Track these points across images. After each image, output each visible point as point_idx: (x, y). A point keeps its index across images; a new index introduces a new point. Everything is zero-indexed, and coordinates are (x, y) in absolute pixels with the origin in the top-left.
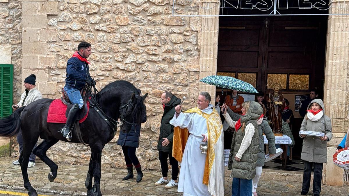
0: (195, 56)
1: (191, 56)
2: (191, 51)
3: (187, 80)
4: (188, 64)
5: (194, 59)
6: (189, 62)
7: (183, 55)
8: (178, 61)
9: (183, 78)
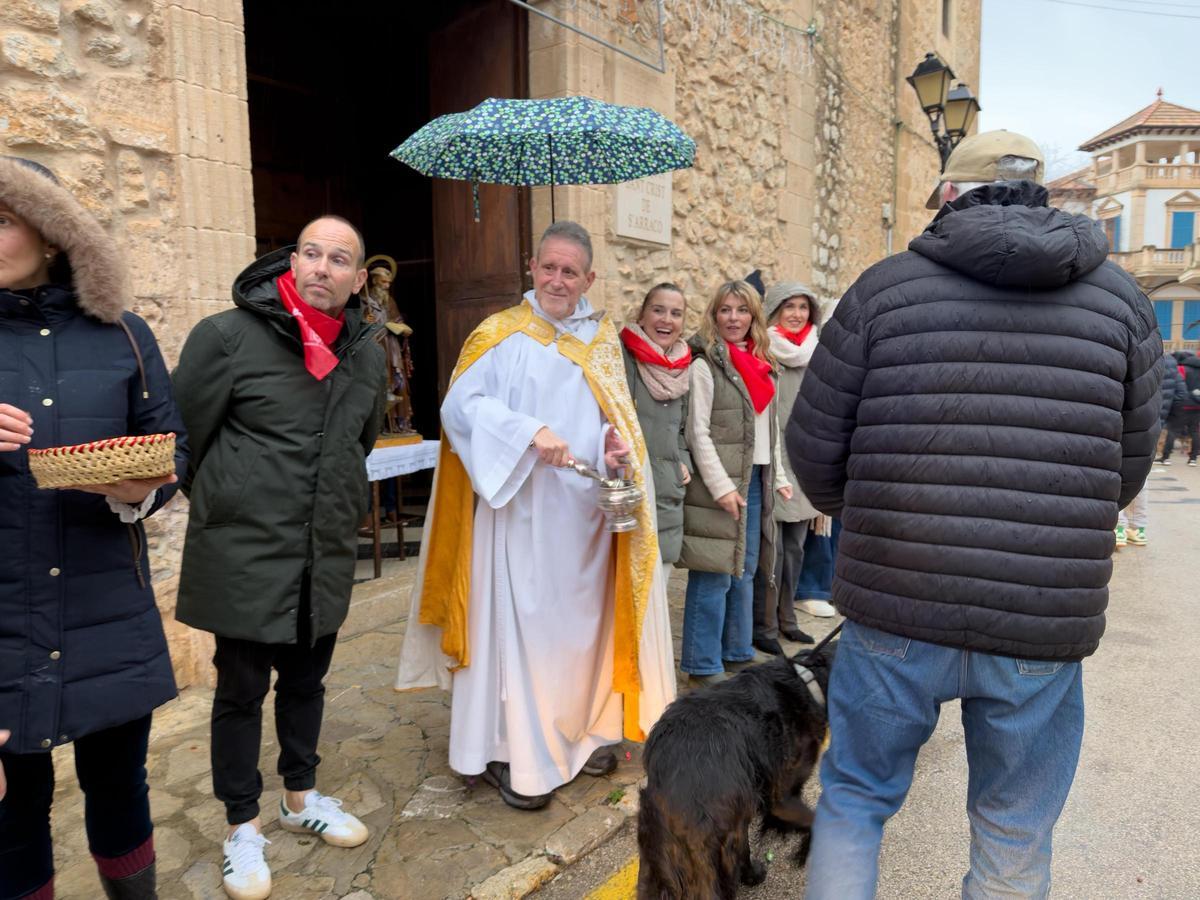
0: (128, 63)
1: (110, 59)
2: (109, 29)
3: (104, 196)
4: (98, 102)
5: (129, 83)
6: (103, 92)
7: (58, 42)
8: (34, 67)
9: (86, 182)
